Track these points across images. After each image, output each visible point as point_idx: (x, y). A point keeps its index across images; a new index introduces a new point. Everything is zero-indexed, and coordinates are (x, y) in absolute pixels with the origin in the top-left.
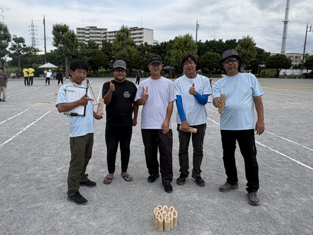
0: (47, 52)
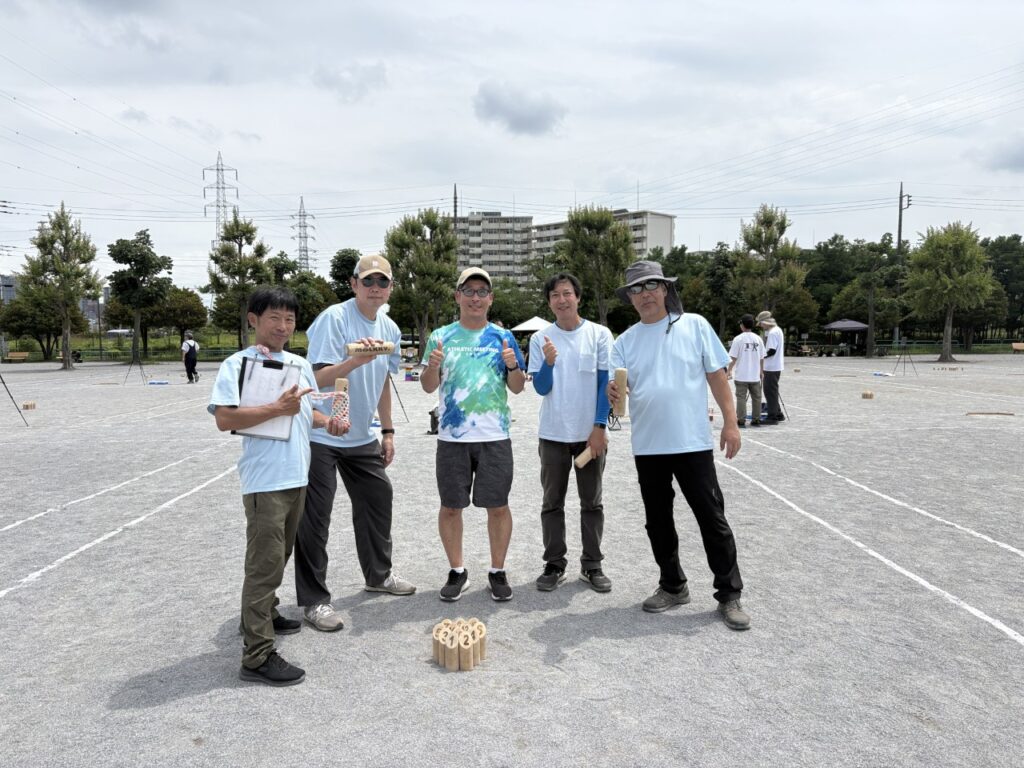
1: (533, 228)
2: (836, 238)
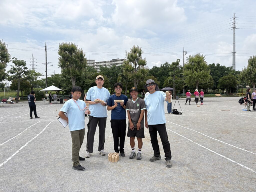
0: (47, 76)
1: (95, 63)
2: (166, 63)
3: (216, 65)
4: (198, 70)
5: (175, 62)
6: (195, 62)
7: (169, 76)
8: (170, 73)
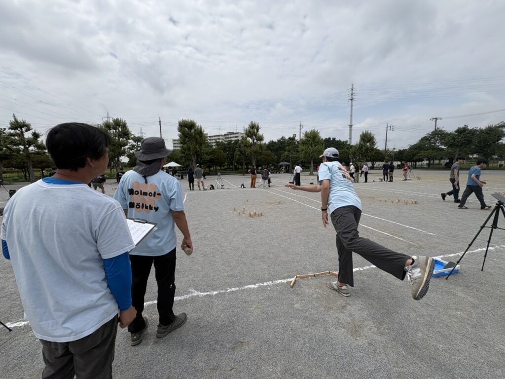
3: (331, 139)
4: (313, 145)
5: (292, 137)
6: (310, 137)
7: (285, 151)
8: (287, 147)
